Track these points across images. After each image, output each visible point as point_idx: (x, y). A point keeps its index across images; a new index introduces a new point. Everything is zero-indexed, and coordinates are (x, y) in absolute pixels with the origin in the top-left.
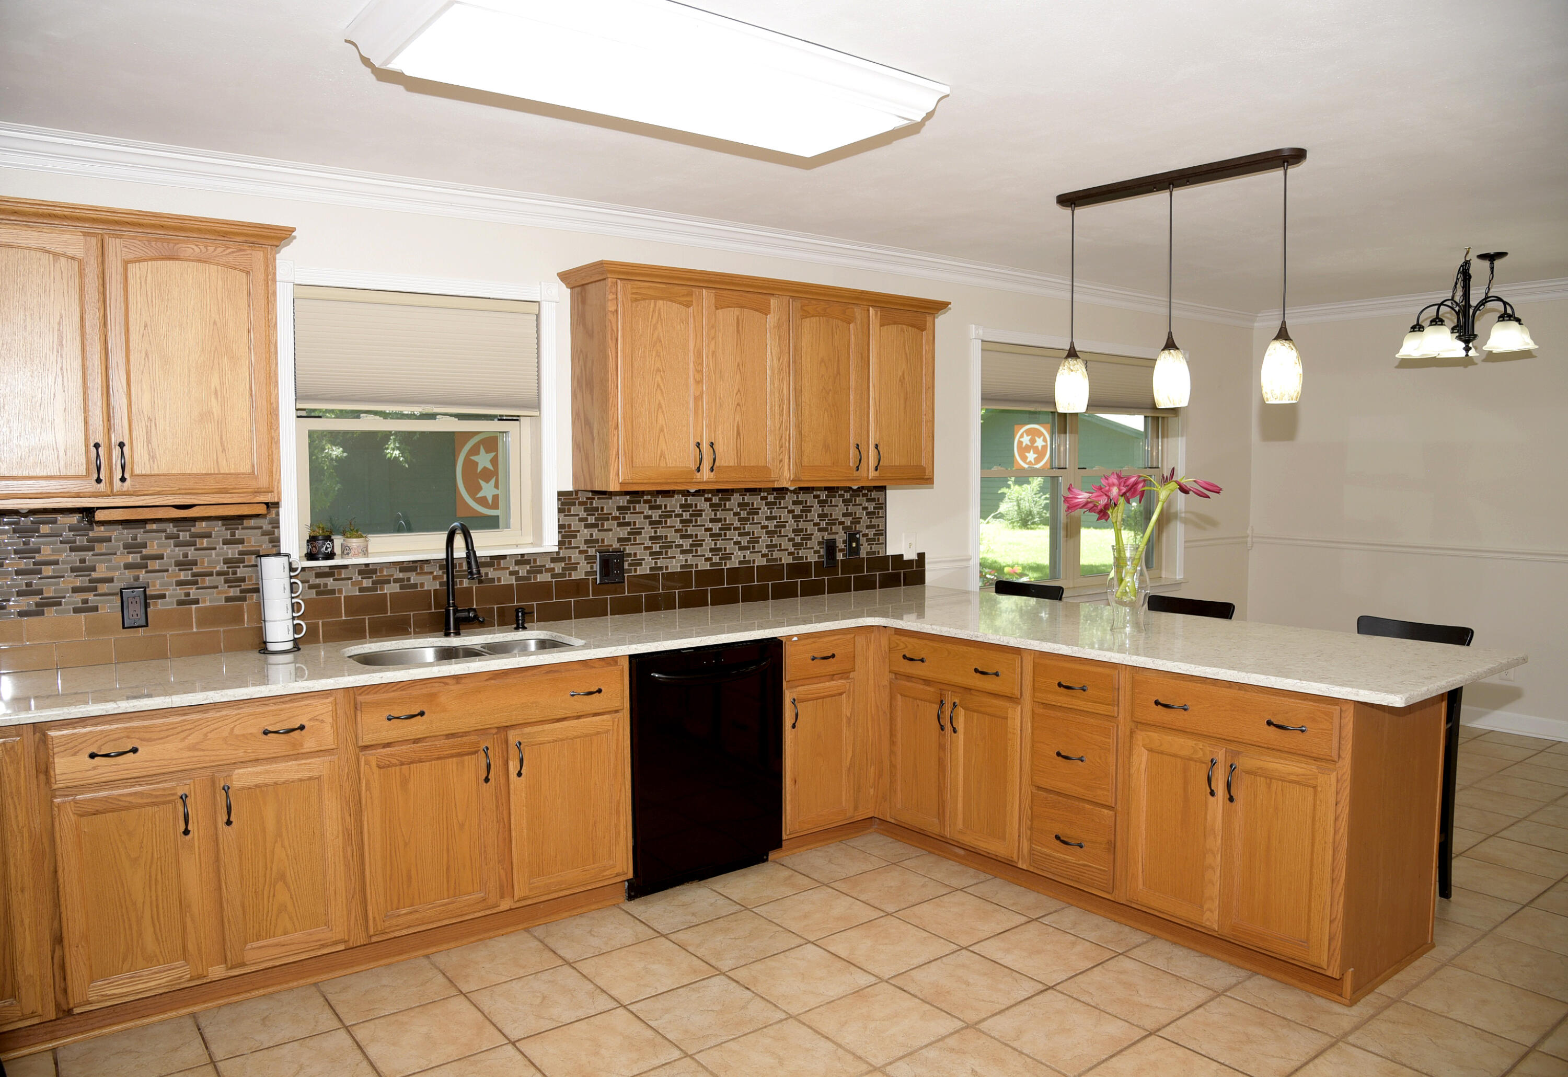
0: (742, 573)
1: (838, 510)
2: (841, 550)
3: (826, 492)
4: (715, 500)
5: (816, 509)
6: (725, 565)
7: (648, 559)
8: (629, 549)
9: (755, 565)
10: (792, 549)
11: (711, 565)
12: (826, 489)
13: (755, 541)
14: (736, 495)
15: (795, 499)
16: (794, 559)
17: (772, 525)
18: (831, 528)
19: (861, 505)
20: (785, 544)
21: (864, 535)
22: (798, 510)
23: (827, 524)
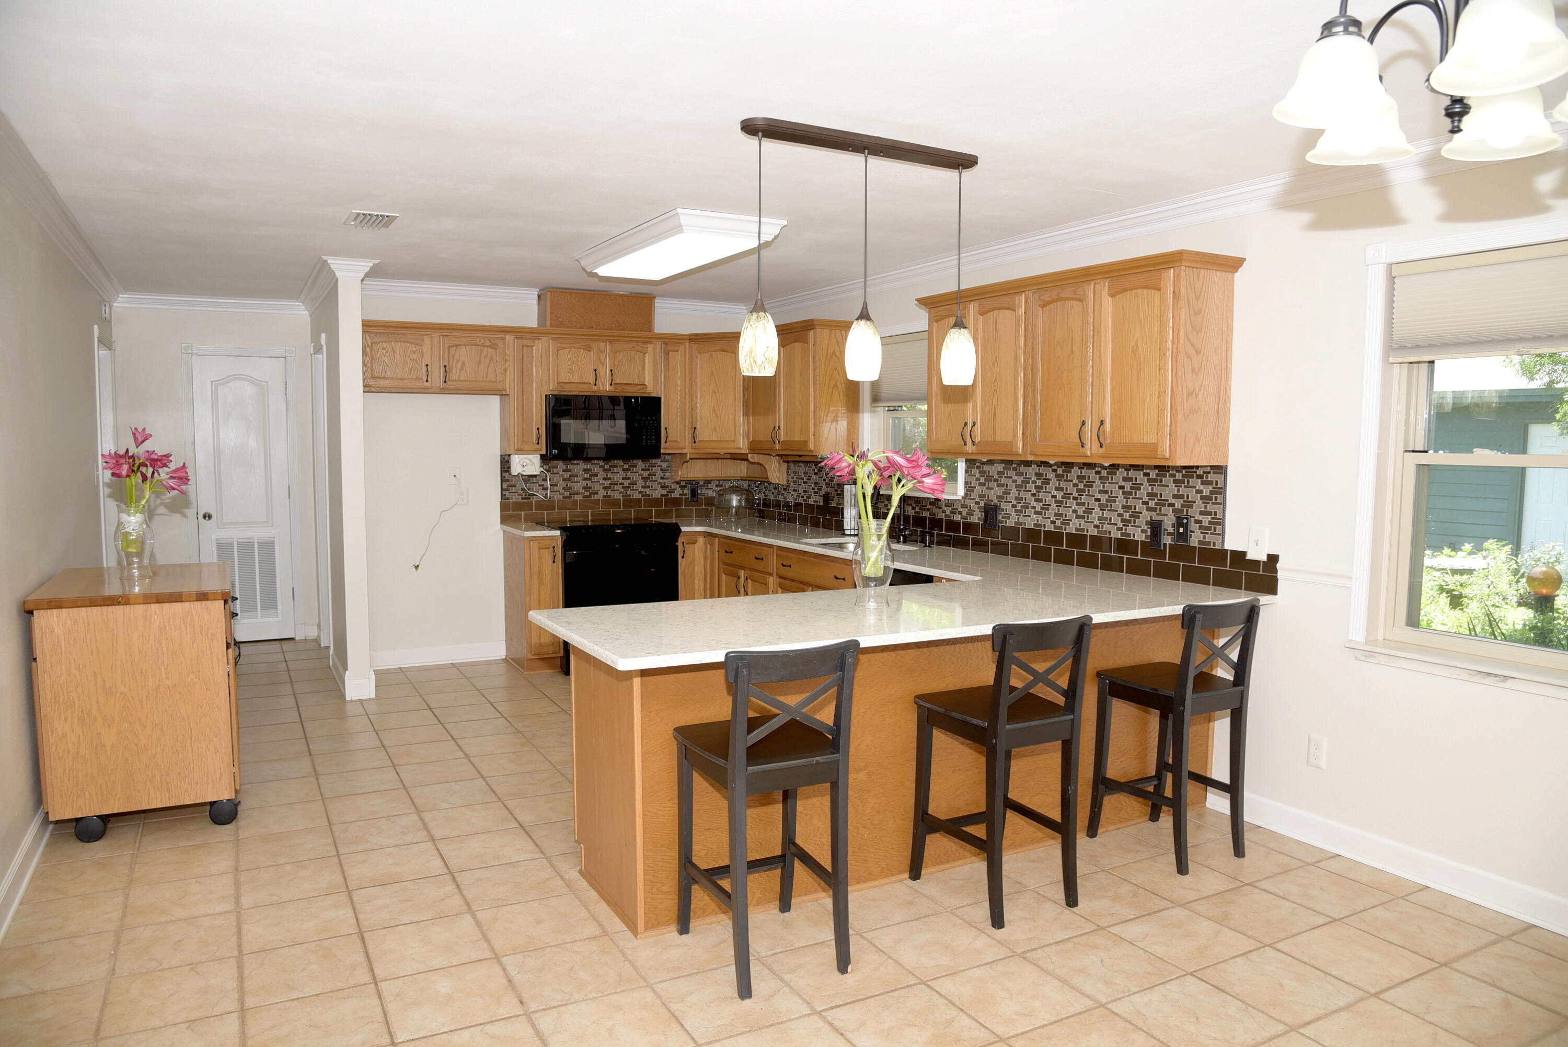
0: (1077, 539)
1: (1168, 490)
2: (1169, 534)
3: (1157, 471)
4: (1060, 471)
5: (1146, 488)
6: (1065, 530)
7: (1014, 514)
8: (1003, 505)
9: (1088, 534)
10: (1120, 525)
11: (1055, 527)
12: (1156, 467)
13: (1089, 511)
14: (1076, 469)
15: (1125, 475)
16: (1122, 534)
17: (1104, 498)
18: (1161, 509)
19: (1195, 487)
20: (1115, 519)
21: (1197, 522)
22: (1128, 486)
23: (1156, 504)
